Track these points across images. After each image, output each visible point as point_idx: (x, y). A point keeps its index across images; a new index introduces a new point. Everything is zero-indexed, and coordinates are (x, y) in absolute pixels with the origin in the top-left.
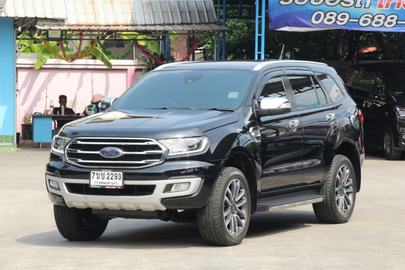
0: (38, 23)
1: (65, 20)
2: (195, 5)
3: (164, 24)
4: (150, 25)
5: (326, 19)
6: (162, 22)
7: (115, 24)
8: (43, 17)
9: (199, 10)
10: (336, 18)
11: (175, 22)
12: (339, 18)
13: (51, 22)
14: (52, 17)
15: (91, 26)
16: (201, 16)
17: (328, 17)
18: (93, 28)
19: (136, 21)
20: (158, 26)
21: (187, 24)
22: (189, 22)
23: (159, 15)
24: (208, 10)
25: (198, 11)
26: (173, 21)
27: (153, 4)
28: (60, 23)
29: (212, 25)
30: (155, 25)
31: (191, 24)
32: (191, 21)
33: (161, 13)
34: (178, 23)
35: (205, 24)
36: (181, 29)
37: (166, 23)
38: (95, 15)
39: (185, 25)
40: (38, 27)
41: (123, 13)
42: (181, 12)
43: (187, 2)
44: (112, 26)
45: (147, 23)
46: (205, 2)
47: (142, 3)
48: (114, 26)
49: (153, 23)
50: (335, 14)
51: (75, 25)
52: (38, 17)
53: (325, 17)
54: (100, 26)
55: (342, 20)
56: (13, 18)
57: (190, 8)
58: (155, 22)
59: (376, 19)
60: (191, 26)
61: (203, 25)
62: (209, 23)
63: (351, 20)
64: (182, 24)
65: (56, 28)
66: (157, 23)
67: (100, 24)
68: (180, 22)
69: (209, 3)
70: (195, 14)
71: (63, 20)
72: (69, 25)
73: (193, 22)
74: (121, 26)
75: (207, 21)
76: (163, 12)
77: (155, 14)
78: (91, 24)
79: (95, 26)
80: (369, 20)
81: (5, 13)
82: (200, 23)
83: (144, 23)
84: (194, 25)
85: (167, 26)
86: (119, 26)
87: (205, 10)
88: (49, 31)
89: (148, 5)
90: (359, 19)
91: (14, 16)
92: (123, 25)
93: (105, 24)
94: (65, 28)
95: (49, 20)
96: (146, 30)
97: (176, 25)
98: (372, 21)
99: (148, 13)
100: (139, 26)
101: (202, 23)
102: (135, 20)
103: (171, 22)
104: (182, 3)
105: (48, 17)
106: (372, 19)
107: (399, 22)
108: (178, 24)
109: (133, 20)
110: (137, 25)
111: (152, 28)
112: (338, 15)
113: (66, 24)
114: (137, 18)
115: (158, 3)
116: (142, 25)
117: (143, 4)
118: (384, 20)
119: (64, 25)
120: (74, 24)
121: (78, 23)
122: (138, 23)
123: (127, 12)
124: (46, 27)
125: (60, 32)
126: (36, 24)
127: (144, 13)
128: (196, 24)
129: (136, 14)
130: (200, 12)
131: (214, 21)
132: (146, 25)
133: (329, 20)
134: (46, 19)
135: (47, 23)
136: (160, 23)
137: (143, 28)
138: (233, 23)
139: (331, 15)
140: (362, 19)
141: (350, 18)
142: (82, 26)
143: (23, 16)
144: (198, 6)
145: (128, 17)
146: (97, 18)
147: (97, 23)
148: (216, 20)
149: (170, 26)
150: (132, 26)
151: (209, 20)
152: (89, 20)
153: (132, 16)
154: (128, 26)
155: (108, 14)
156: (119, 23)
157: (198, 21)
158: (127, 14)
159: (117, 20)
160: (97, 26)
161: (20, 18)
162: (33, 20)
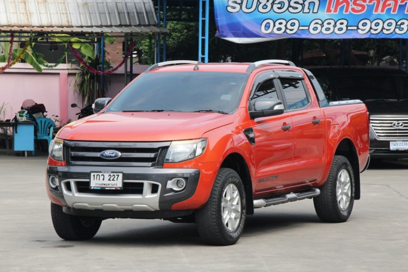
2: (134, 6)
3: (101, 26)
4: (87, 27)
5: (276, 28)
6: (99, 24)
7: (49, 25)
9: (138, 11)
10: (286, 26)
11: (113, 24)
12: (289, 26)
15: (23, 27)
16: (140, 18)
17: (277, 26)
18: (25, 29)
19: (71, 22)
20: (94, 27)
21: (126, 26)
22: (128, 24)
23: (96, 15)
24: (148, 12)
25: (137, 13)
26: (111, 22)
27: (89, 4)
29: (152, 27)
30: (92, 26)
31: (130, 25)
32: (130, 22)
33: (97, 14)
34: (116, 24)
35: (145, 26)
36: (120, 31)
37: (103, 24)
38: (27, 15)
39: (123, 27)
41: (57, 13)
42: (119, 13)
43: (126, 3)
44: (45, 27)
45: (83, 25)
46: (144, 3)
47: (77, 3)
48: (48, 27)
49: (89, 25)
50: (284, 22)
51: (6, 26)
53: (274, 26)
54: (33, 27)
55: (292, 28)
57: (128, 9)
58: (91, 23)
59: (326, 26)
60: (130, 28)
61: (142, 27)
62: (149, 25)
63: (301, 28)
64: (121, 26)
66: (93, 25)
67: (33, 25)
68: (119, 23)
69: (148, 4)
70: (134, 15)
73: (132, 24)
75: (147, 23)
76: (100, 13)
77: (91, 15)
78: (23, 25)
79: (27, 27)
80: (319, 27)
82: (139, 25)
83: (80, 24)
84: (133, 27)
85: (104, 28)
86: (53, 27)
87: (144, 12)
89: (83, 5)
90: (309, 26)
92: (58, 27)
93: (38, 25)
96: (82, 31)
98: (322, 27)
99: (84, 14)
100: (75, 28)
102: (70, 21)
103: (109, 24)
104: (120, 4)
106: (322, 25)
107: (349, 28)
108: (116, 26)
109: (68, 21)
110: (73, 27)
111: (89, 30)
112: (287, 23)
114: (72, 19)
115: (95, 4)
116: (77, 27)
117: (79, 4)
118: (334, 26)
120: (5, 24)
121: (9, 23)
122: (73, 25)
123: (61, 12)
127: (80, 14)
128: (135, 26)
129: (71, 15)
130: (139, 14)
131: (154, 23)
132: (82, 27)
133: (279, 29)
136: (96, 25)
137: (79, 30)
138: (172, 25)
139: (281, 23)
140: (312, 26)
141: (299, 26)
142: (13, 26)
144: (137, 7)
145: (63, 17)
146: (29, 19)
147: (30, 24)
148: (157, 22)
149: (108, 28)
150: (67, 27)
151: (149, 22)
152: (21, 21)
153: (67, 17)
154: (63, 27)
155: (41, 15)
156: (54, 24)
157: (138, 23)
158: (62, 15)
159: (51, 21)
160: (30, 27)
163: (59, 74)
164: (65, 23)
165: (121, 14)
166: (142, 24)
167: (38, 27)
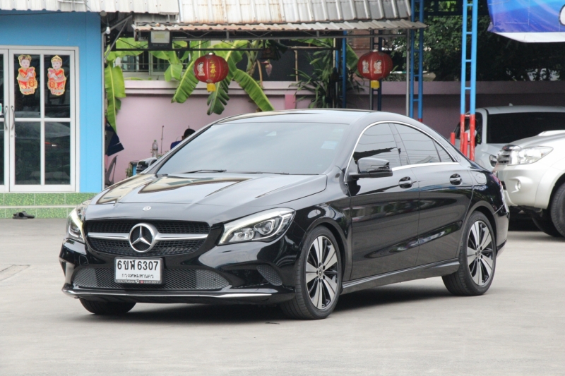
0: (136, 21)
1: (176, 16)
3: (328, 21)
4: (307, 23)
6: (325, 18)
7: (253, 20)
8: (143, 12)
11: (345, 19)
13: (155, 19)
14: (157, 12)
15: (216, 25)
16: (385, 8)
18: (219, 27)
19: (285, 17)
20: (318, 24)
21: (364, 20)
22: (367, 17)
23: (321, 7)
26: (342, 15)
28: (168, 20)
29: (402, 21)
30: (314, 22)
31: (370, 20)
32: (370, 15)
33: (323, 4)
34: (349, 19)
35: (392, 19)
36: (353, 28)
37: (331, 19)
38: (222, 8)
39: (360, 22)
40: (135, 27)
41: (265, 4)
44: (247, 25)
45: (302, 20)
48: (251, 24)
49: (311, 19)
51: (191, 24)
52: (135, 11)
54: (230, 24)
56: (98, 13)
58: (314, 17)
60: (369, 23)
61: (388, 22)
62: (399, 18)
64: (356, 20)
65: (163, 28)
66: (317, 19)
67: (230, 22)
68: (353, 17)
70: (377, 5)
71: (173, 16)
72: (182, 24)
73: (373, 17)
74: (261, 25)
75: (395, 16)
76: (327, 3)
77: (314, 5)
78: (215, 23)
79: (222, 24)
81: (86, 6)
82: (384, 19)
83: (296, 20)
84: (374, 21)
85: (331, 23)
86: (258, 24)
88: (153, 34)
91: (99, 10)
92: (265, 24)
93: (237, 22)
94: (176, 28)
95: (153, 17)
96: (298, 29)
97: (346, 23)
99: (304, 5)
100: (289, 24)
101: (386, 19)
102: (283, 15)
103: (339, 18)
105: (150, 12)
108: (349, 21)
109: (280, 16)
110: (285, 23)
111: (309, 27)
113: (178, 21)
114: (286, 11)
116: (293, 23)
119: (175, 24)
120: (191, 21)
121: (197, 20)
122: (288, 20)
123: (271, 3)
124: (147, 28)
125: (168, 35)
126: (133, 23)
127: (297, 4)
128: (378, 20)
129: (285, 6)
130: (385, 3)
131: (405, 16)
132: (300, 23)
134: (147, 15)
135: (150, 21)
136: (321, 19)
137: (295, 27)
142: (202, 25)
143: (113, 10)
145: (272, 10)
146: (225, 14)
147: (226, 20)
148: (410, 15)
149: (337, 24)
150: (279, 24)
151: (398, 13)
152: (213, 16)
153: (279, 10)
154: (272, 24)
155: (243, 6)
156: (259, 19)
157: (381, 16)
158: (272, 6)
159: (256, 16)
160: (226, 25)
161: (109, 14)
162: (131, 16)
163: (283, 96)
164: (275, 18)
165: (357, 3)
166: (387, 16)
167: (236, 24)
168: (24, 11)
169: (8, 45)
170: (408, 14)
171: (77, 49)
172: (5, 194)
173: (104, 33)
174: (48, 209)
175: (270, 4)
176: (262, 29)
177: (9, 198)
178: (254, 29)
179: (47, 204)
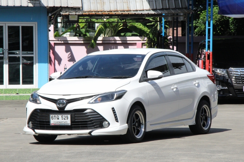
0: (62, 11)
1: (81, 8)
4: (140, 11)
8: (66, 6)
11: (158, 8)
13: (71, 9)
14: (72, 6)
15: (98, 12)
19: (130, 8)
20: (145, 11)
22: (168, 8)
28: (77, 10)
29: (184, 9)
32: (169, 7)
35: (179, 9)
38: (102, 4)
39: (165, 10)
40: (62, 13)
41: (121, 2)
45: (138, 9)
48: (114, 11)
49: (142, 9)
52: (62, 6)
54: (105, 12)
60: (169, 10)
61: (177, 10)
64: (162, 9)
65: (74, 13)
66: (144, 9)
67: (105, 10)
68: (161, 7)
71: (79, 8)
73: (170, 8)
74: (119, 12)
75: (181, 7)
77: (143, 2)
79: (101, 12)
81: (40, 4)
82: (175, 9)
83: (135, 9)
86: (118, 11)
88: (70, 16)
92: (121, 11)
94: (81, 13)
96: (135, 14)
101: (177, 8)
103: (155, 8)
105: (69, 6)
108: (159, 10)
109: (128, 7)
110: (131, 11)
111: (140, 13)
114: (131, 5)
120: (87, 10)
121: (90, 10)
124: (67, 13)
125: (77, 16)
128: (172, 9)
129: (130, 3)
131: (185, 7)
132: (136, 11)
134: (67, 8)
135: (69, 11)
136: (146, 9)
142: (92, 12)
143: (52, 6)
145: (124, 5)
146: (103, 7)
147: (103, 10)
149: (154, 11)
150: (127, 11)
152: (97, 8)
153: (128, 4)
154: (124, 11)
155: (111, 3)
156: (118, 9)
157: (174, 7)
159: (117, 7)
160: (103, 12)
161: (50, 7)
162: (60, 8)
164: (126, 9)
167: (108, 11)
168: (12, 6)
169: (5, 21)
170: (186, 6)
171: (36, 23)
172: (4, 89)
173: (49, 16)
174: (23, 96)
175: (123, 2)
176: (119, 13)
177: (6, 91)
178: (115, 14)
179: (23, 93)
